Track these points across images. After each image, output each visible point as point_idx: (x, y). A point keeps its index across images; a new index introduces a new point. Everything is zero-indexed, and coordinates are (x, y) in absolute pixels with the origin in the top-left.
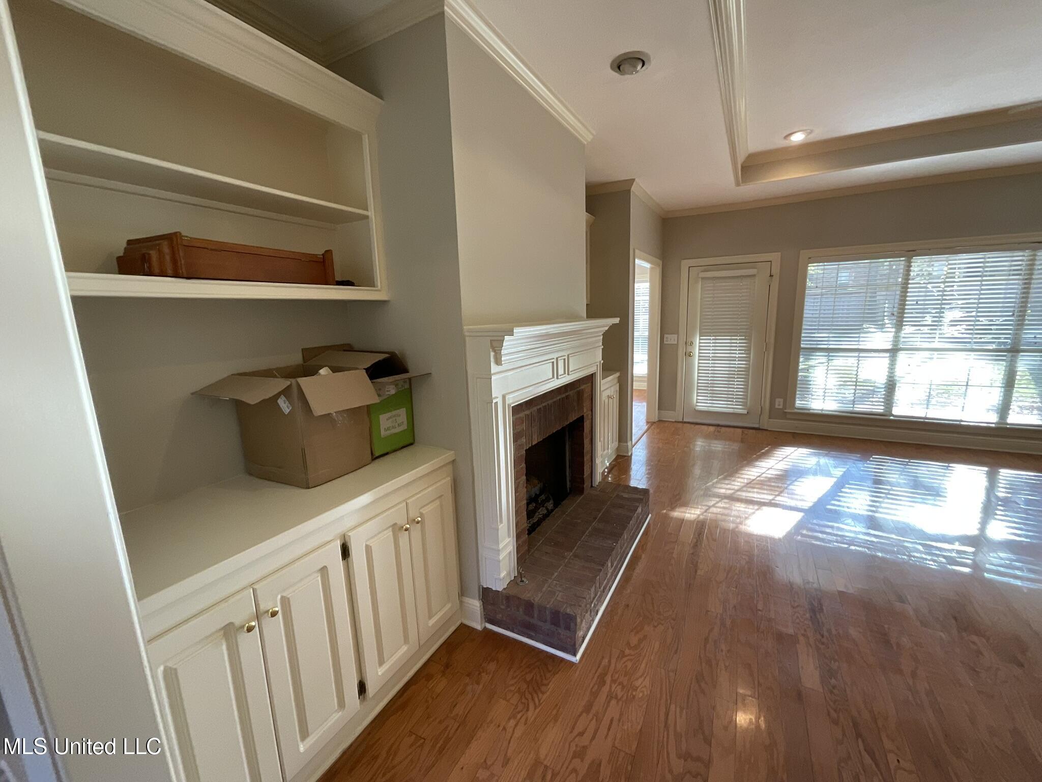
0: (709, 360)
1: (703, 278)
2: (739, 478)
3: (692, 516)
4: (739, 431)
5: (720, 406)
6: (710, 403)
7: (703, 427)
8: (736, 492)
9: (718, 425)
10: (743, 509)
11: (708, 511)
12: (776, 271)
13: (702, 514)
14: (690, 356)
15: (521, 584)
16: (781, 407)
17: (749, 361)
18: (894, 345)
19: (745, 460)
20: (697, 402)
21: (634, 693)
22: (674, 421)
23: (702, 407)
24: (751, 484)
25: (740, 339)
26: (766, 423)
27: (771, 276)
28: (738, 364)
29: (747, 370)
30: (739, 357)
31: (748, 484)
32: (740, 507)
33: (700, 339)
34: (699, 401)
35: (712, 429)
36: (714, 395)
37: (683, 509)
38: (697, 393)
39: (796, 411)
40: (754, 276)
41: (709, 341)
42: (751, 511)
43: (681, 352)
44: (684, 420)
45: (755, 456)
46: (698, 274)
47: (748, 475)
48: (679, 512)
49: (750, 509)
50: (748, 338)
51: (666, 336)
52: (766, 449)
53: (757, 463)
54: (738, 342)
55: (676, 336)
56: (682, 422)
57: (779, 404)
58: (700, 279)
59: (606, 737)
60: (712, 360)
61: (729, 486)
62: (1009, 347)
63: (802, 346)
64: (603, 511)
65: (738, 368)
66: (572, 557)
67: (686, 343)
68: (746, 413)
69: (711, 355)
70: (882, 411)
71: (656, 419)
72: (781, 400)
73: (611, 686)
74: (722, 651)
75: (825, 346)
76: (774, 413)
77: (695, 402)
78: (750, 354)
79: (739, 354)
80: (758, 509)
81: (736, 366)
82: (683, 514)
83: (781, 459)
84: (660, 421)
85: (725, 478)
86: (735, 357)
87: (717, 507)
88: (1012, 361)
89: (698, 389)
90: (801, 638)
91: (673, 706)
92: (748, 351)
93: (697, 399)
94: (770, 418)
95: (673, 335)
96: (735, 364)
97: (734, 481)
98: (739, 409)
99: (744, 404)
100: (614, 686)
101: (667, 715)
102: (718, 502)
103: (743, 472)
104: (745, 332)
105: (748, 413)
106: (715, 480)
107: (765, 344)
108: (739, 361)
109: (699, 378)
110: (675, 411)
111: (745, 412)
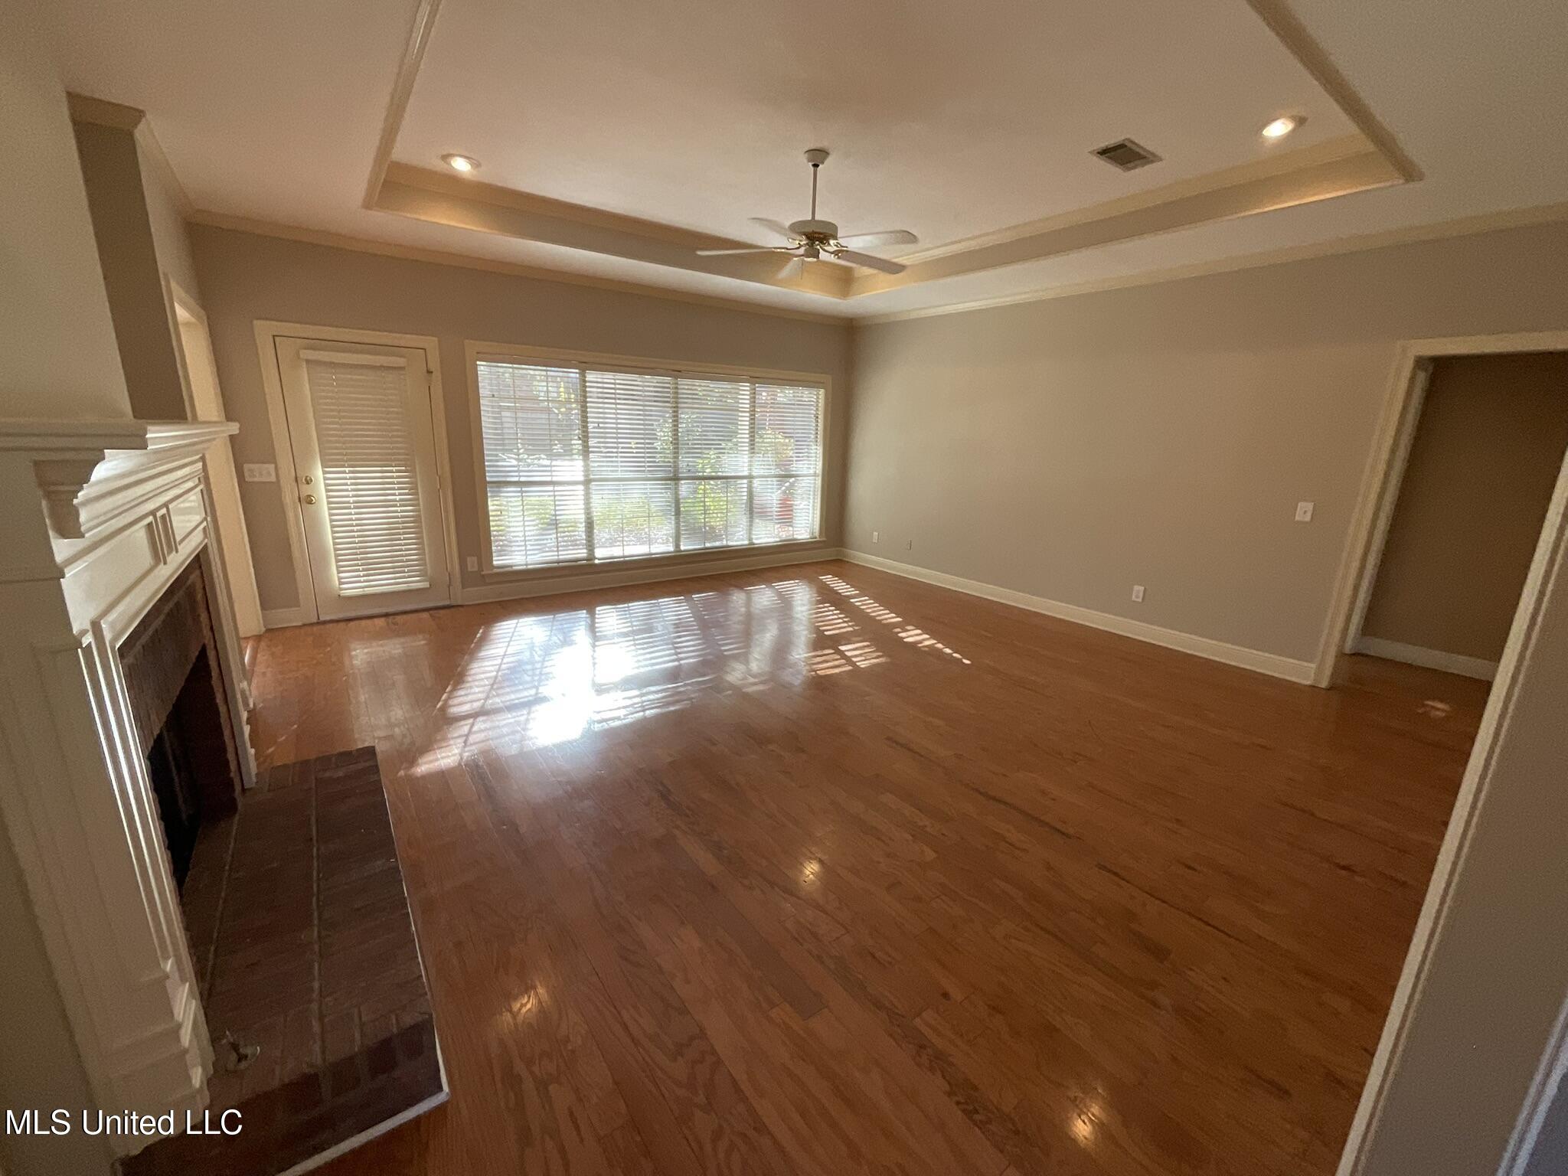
0: (349, 508)
1: (308, 361)
2: (474, 681)
3: (452, 758)
4: (425, 615)
5: (383, 583)
6: (365, 581)
7: (364, 623)
8: (486, 702)
9: (386, 615)
10: (512, 720)
11: (468, 743)
12: (434, 364)
13: (463, 751)
14: (310, 502)
15: (243, 1065)
16: (476, 569)
17: (418, 505)
18: (586, 476)
19: (464, 654)
20: (341, 583)
21: (570, 1048)
22: (300, 624)
23: (351, 590)
24: (496, 685)
25: (398, 471)
26: (460, 596)
27: (429, 372)
28: (402, 511)
29: (417, 520)
30: (401, 500)
31: (492, 685)
32: (508, 718)
33: (324, 473)
34: (342, 580)
35: (381, 622)
36: (370, 567)
37: (429, 757)
38: (338, 567)
39: (496, 570)
40: (402, 368)
41: (343, 476)
42: (523, 718)
43: (289, 496)
44: (321, 619)
45: (473, 645)
46: (298, 354)
47: (483, 673)
48: (426, 763)
49: (521, 715)
50: (411, 470)
51: (246, 467)
52: (481, 631)
53: (482, 654)
54: (396, 475)
55: (273, 465)
56: (318, 623)
57: (472, 563)
58: (304, 364)
59: (582, 1140)
60: (355, 508)
61: (470, 697)
62: (671, 475)
63: (488, 479)
64: (313, 819)
65: (402, 517)
66: (324, 933)
67: (297, 481)
68: (428, 586)
69: (351, 500)
70: (585, 555)
71: (264, 629)
72: (475, 559)
73: (532, 1073)
74: (621, 903)
75: (516, 479)
76: (470, 579)
77: (337, 583)
78: (417, 494)
79: (400, 494)
80: (529, 714)
81: (399, 514)
82: (436, 764)
83: (508, 639)
84: (268, 631)
85: (454, 689)
86: (395, 501)
87: (476, 732)
88: (676, 489)
89: (337, 561)
90: (677, 832)
91: (624, 1012)
92: (414, 491)
93: (340, 578)
94: (463, 588)
95: (266, 466)
96: (396, 512)
97: (471, 687)
98: (416, 582)
99: (423, 574)
100: (536, 1069)
101: (626, 1027)
102: (473, 725)
103: (473, 672)
104: (405, 460)
105: (430, 585)
106: (444, 697)
107: (438, 478)
108: (401, 506)
109: (337, 541)
110: (299, 606)
111: (426, 585)
